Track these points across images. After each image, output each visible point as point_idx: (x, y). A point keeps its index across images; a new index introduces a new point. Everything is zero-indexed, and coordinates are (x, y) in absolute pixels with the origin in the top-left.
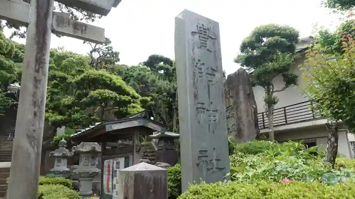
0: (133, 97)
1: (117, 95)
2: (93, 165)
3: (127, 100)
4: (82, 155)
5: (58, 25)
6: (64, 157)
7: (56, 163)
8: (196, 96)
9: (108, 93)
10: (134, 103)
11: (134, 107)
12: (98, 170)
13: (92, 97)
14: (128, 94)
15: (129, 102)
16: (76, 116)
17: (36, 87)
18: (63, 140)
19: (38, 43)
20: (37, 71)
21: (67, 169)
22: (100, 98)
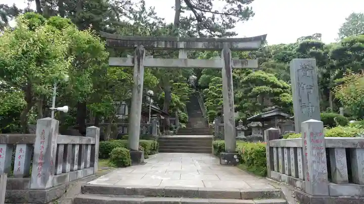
0: (284, 88)
1: (271, 89)
2: (259, 133)
3: (279, 91)
4: (253, 129)
5: (234, 65)
6: (243, 130)
7: (239, 134)
8: (300, 101)
9: (264, 88)
10: (284, 92)
11: (284, 96)
12: (262, 136)
13: (254, 92)
14: (279, 87)
15: (281, 93)
16: (246, 105)
17: (230, 98)
18: (241, 121)
19: (227, 77)
20: (229, 90)
21: (245, 137)
22: (259, 92)
